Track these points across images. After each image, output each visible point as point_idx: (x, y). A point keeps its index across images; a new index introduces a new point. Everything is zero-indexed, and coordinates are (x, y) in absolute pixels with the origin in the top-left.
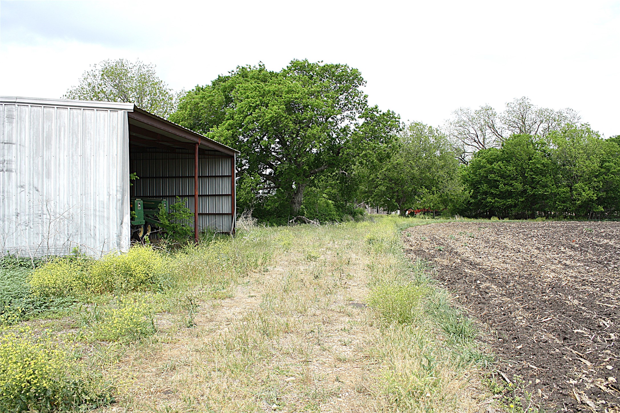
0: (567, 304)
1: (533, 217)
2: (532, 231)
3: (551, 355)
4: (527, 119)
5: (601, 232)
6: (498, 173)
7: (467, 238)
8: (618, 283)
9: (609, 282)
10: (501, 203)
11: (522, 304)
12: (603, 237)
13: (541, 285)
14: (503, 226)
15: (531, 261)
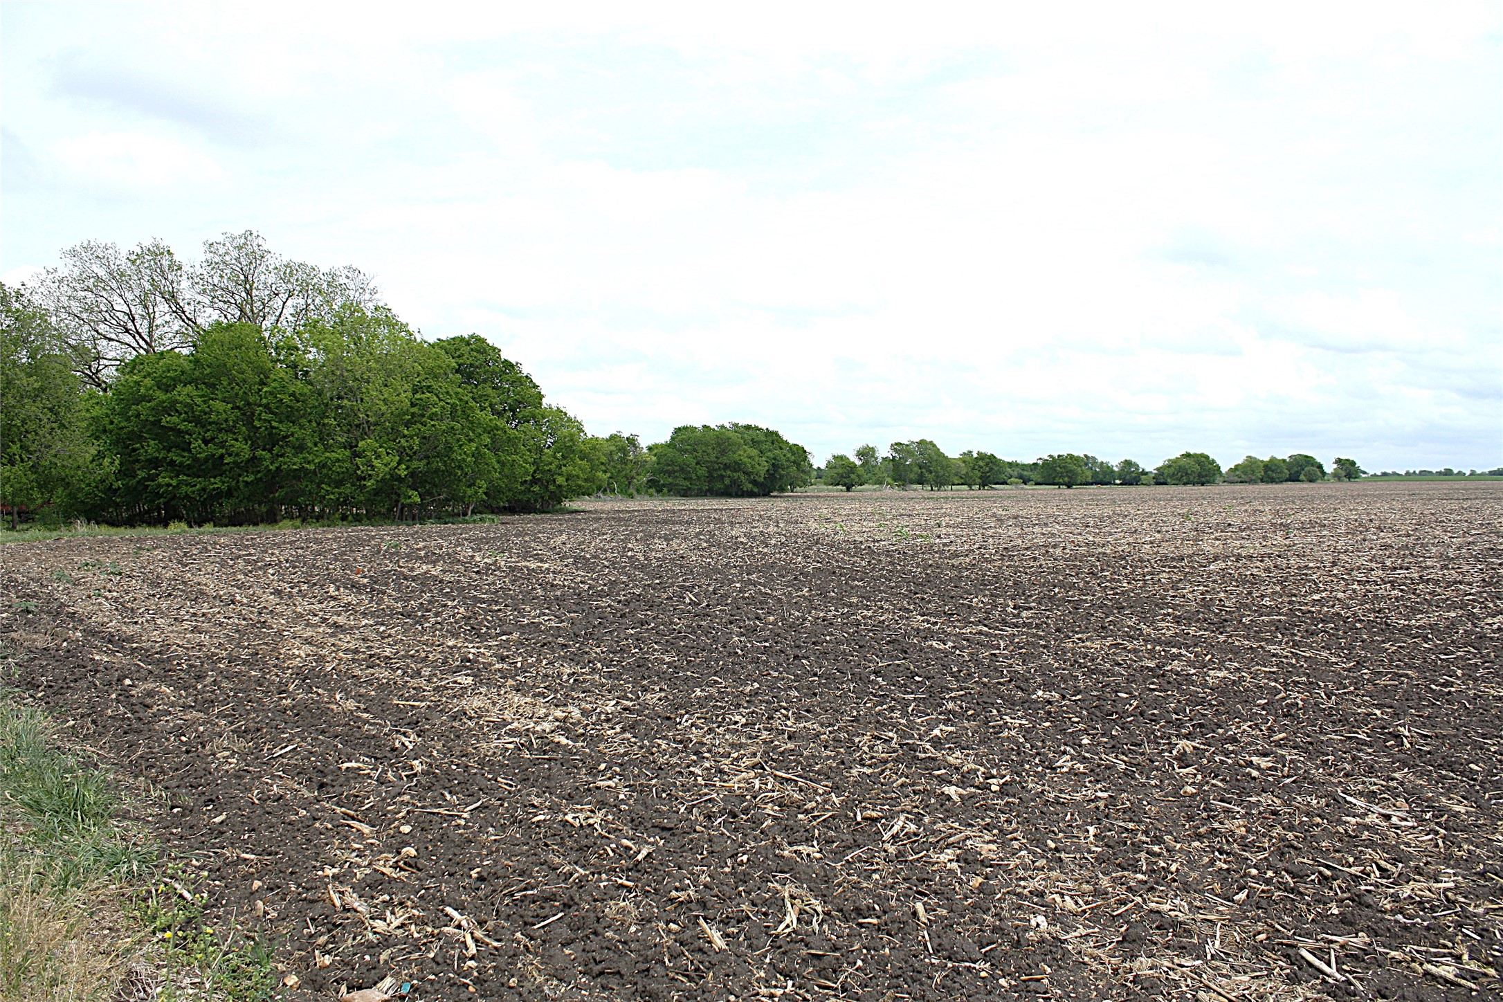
0: (332, 710)
1: (271, 518)
2: (267, 552)
3: (289, 824)
4: (255, 285)
5: (418, 549)
6: (186, 413)
7: (102, 577)
8: (439, 656)
9: (423, 655)
10: (195, 485)
11: (232, 723)
12: (421, 558)
13: (278, 676)
14: (198, 544)
15: (259, 622)
